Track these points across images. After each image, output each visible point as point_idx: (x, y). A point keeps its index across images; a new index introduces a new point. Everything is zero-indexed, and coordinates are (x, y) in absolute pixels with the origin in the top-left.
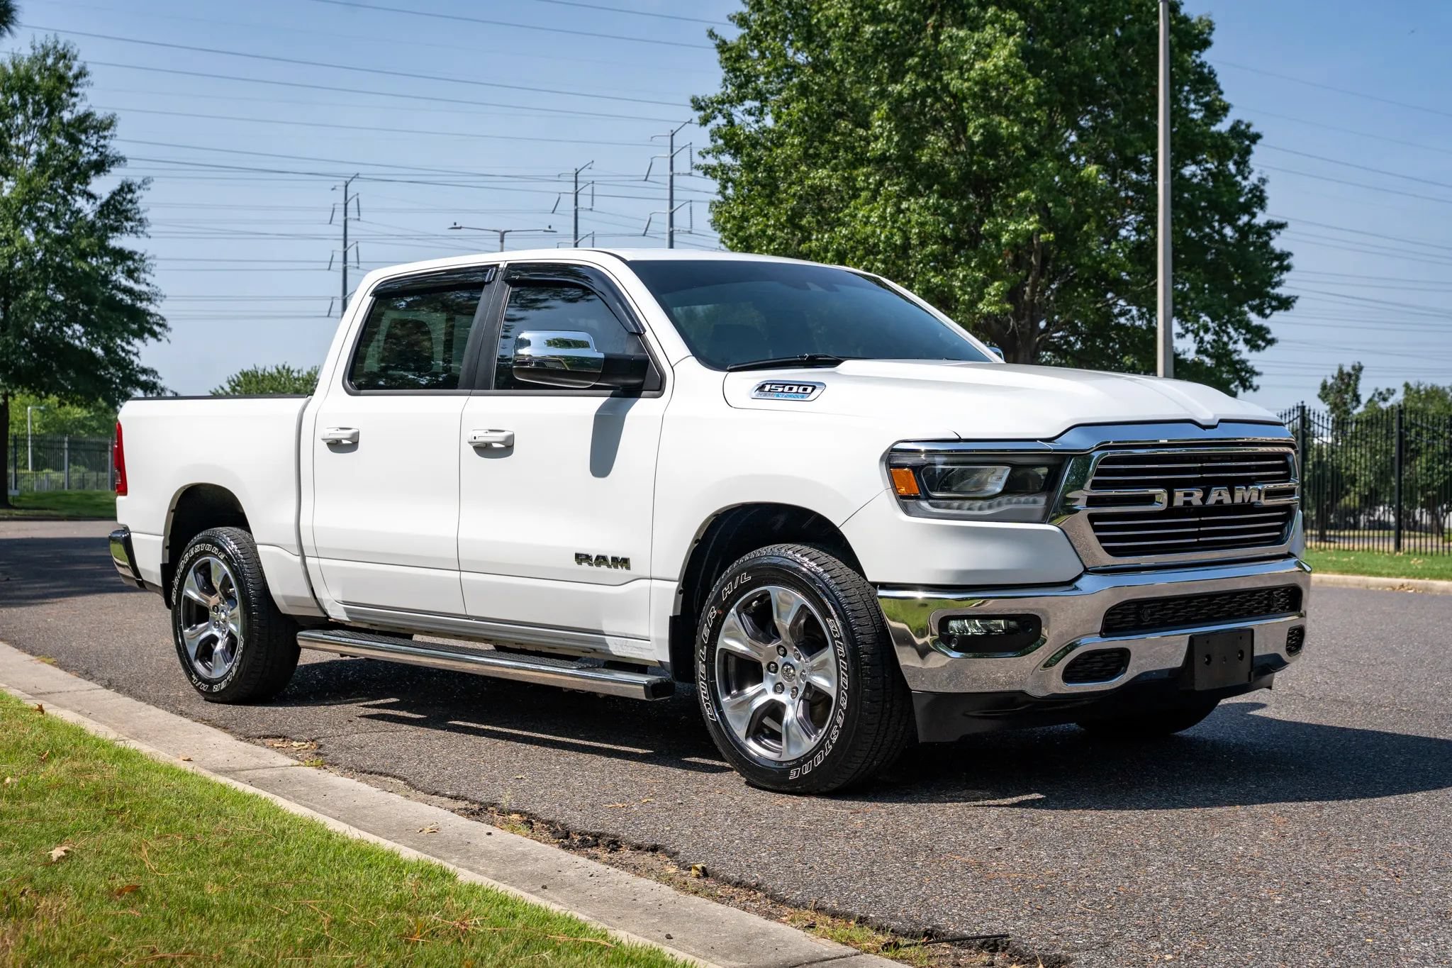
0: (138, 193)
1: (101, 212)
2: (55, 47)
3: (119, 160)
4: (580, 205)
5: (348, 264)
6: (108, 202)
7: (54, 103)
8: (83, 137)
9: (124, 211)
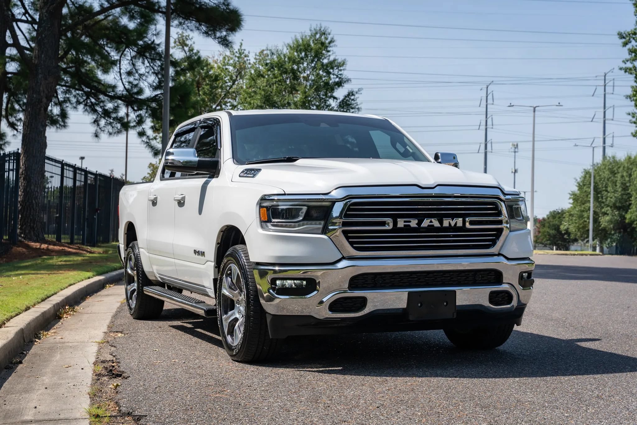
0: (357, 96)
1: (340, 105)
2: (320, 30)
3: (348, 80)
4: (607, 92)
5: (488, 126)
6: (343, 101)
7: (318, 55)
8: (331, 71)
9: (350, 104)
